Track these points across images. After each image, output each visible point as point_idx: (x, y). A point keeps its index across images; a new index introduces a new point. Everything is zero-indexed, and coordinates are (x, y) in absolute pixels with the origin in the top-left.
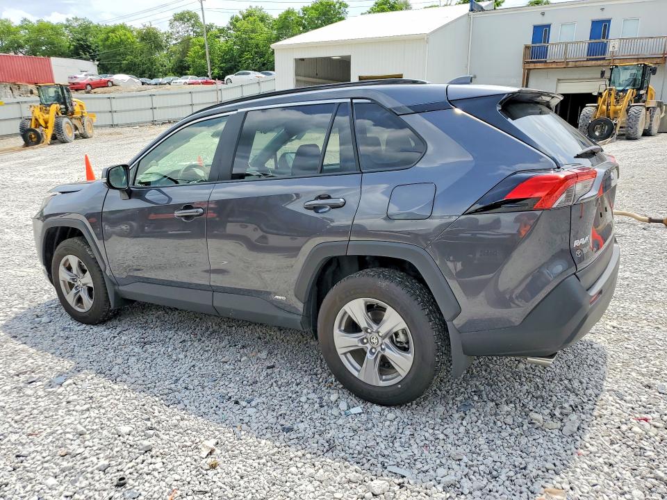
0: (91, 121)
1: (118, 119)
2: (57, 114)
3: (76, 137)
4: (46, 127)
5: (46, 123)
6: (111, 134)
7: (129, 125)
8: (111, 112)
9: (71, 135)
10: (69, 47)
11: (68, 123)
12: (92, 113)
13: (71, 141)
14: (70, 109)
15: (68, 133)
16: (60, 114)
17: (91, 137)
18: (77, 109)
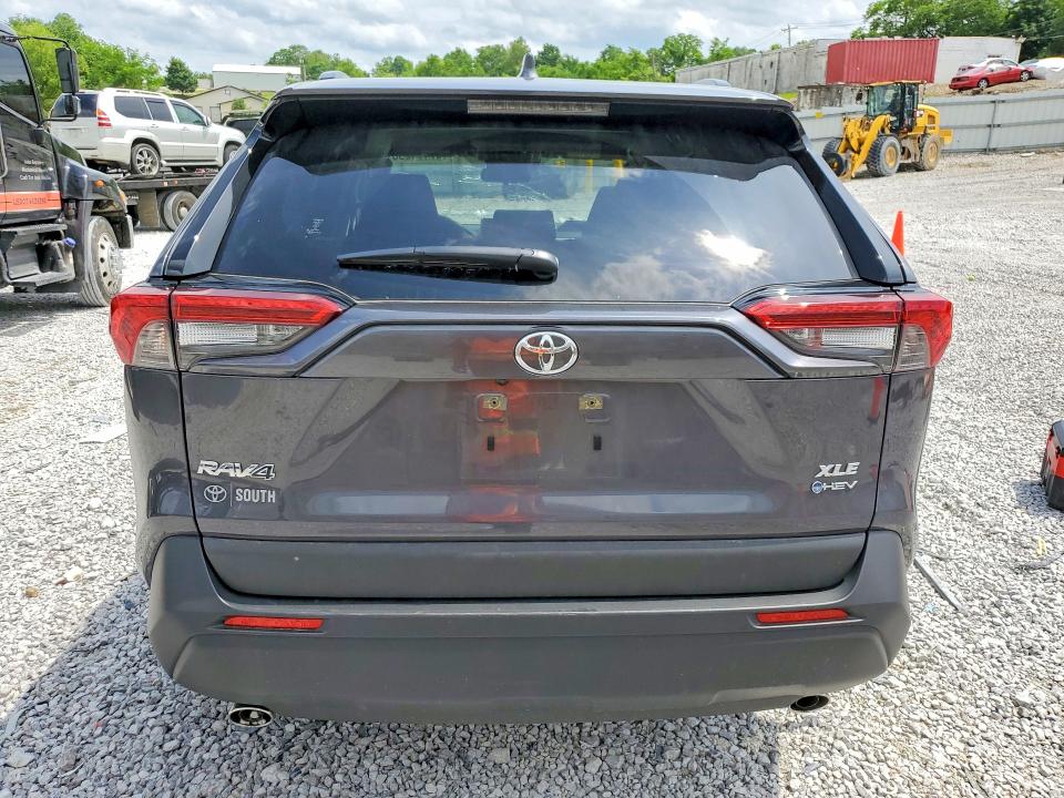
0: (937, 143)
1: (1000, 138)
2: (883, 130)
3: (902, 169)
4: (858, 152)
5: (861, 144)
6: (970, 165)
7: (1017, 150)
8: (990, 126)
9: (891, 164)
10: (1007, 17)
11: (894, 147)
12: (946, 129)
13: (889, 175)
14: (908, 121)
15: (889, 161)
16: (887, 132)
17: (932, 169)
18: (921, 122)
